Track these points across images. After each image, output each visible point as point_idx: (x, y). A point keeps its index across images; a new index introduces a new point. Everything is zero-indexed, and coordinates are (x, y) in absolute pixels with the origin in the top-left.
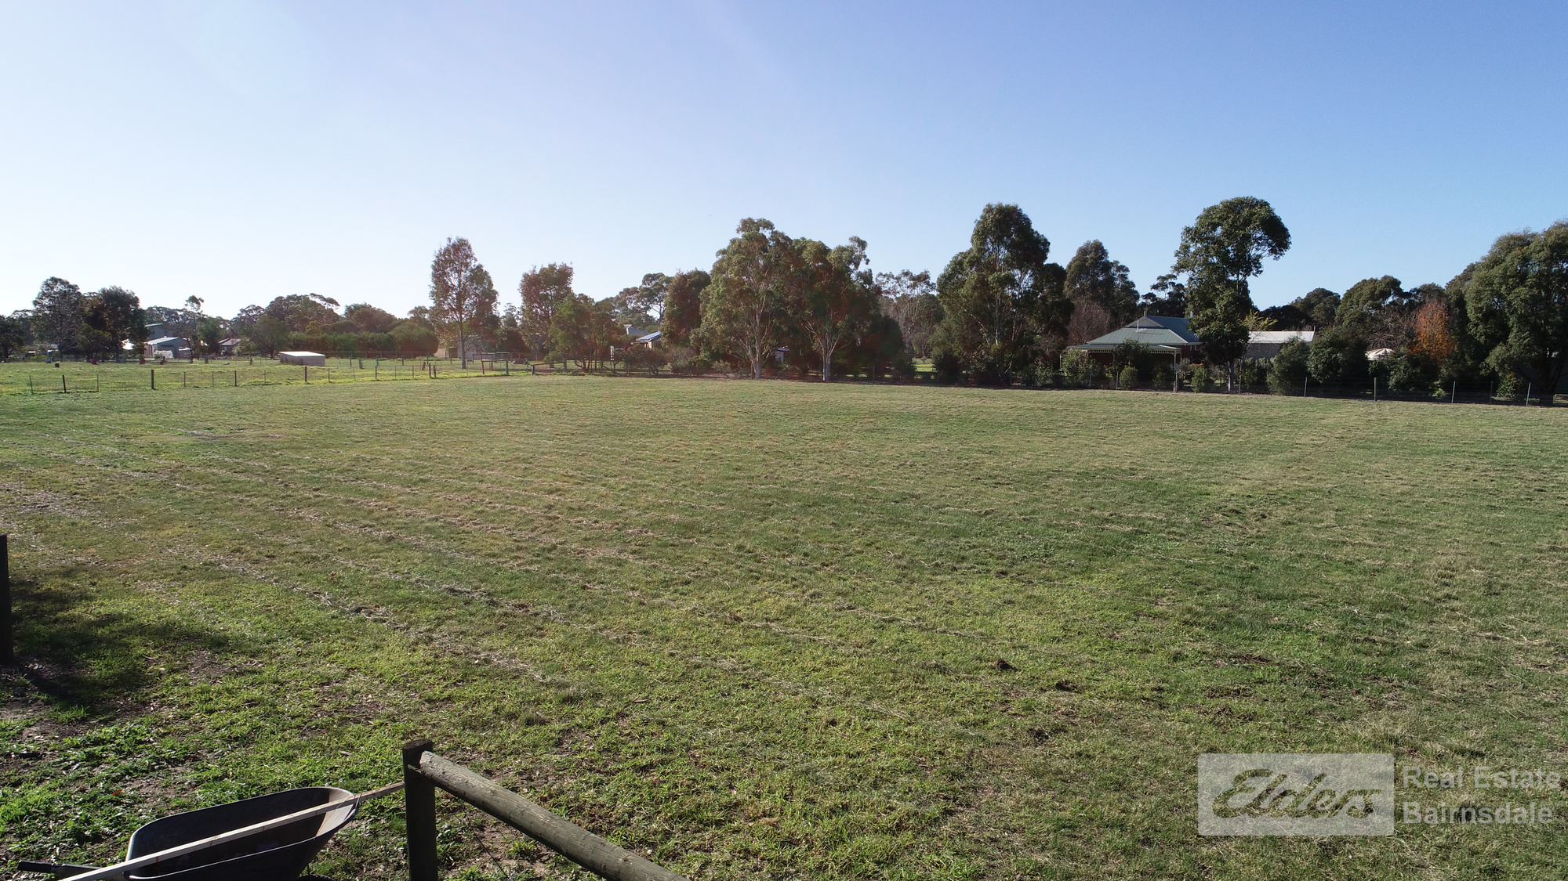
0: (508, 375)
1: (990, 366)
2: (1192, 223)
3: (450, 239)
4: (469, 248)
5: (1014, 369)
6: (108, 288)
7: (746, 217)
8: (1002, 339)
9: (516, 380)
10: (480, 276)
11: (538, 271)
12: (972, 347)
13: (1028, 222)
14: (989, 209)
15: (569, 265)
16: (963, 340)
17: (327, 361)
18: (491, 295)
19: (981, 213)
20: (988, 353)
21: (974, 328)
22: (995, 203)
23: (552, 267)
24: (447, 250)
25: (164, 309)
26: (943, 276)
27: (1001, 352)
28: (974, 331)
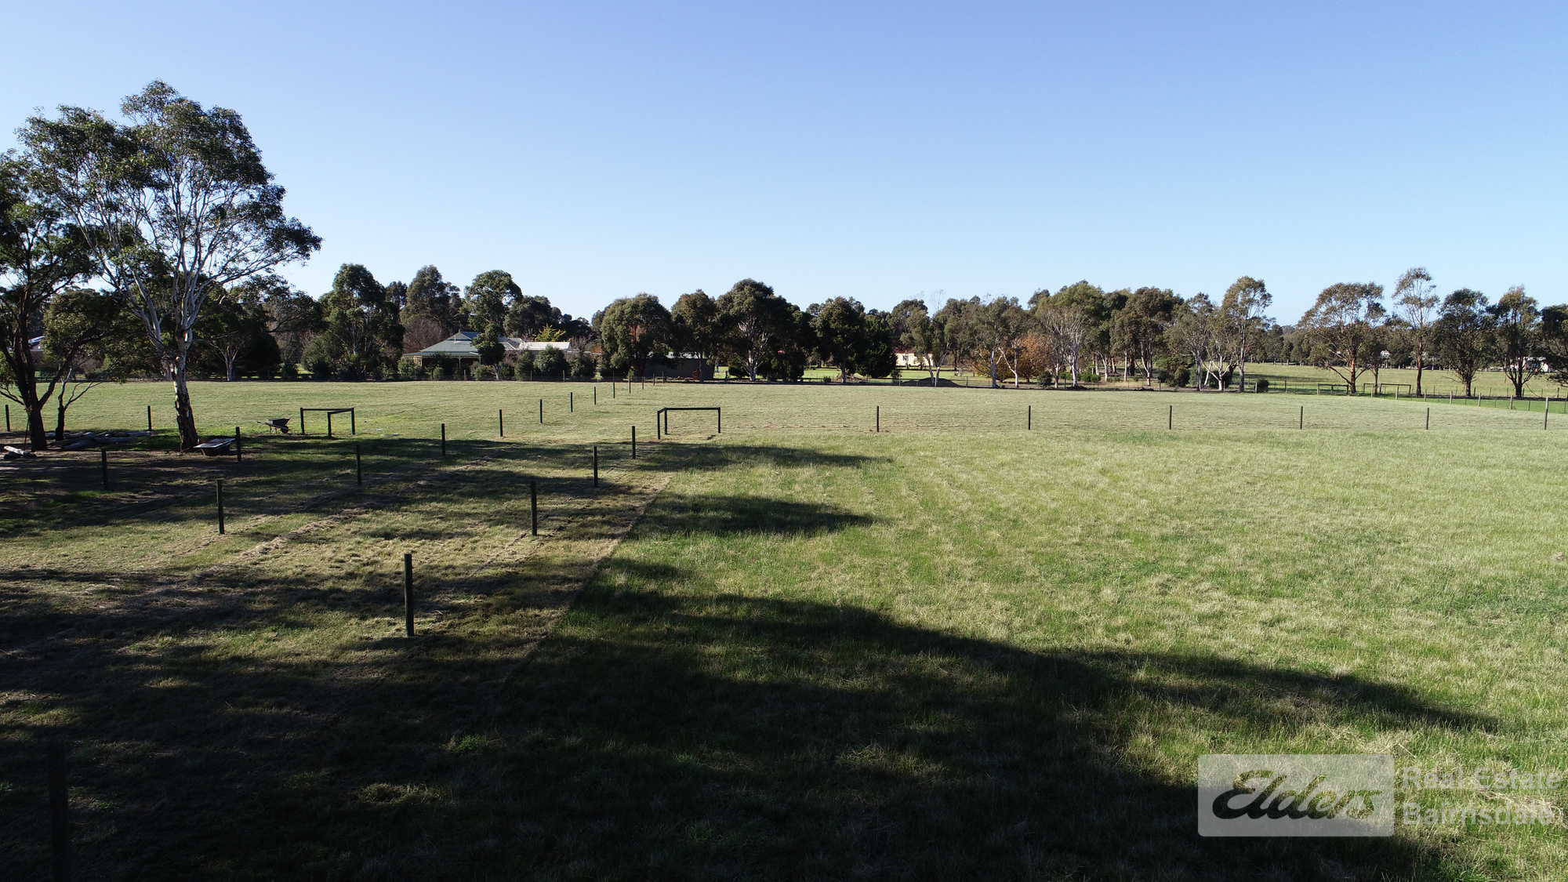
1: (351, 368)
5: (367, 370)
8: (358, 351)
12: (337, 356)
16: (330, 351)
20: (349, 360)
21: (338, 343)
27: (358, 359)
28: (338, 345)
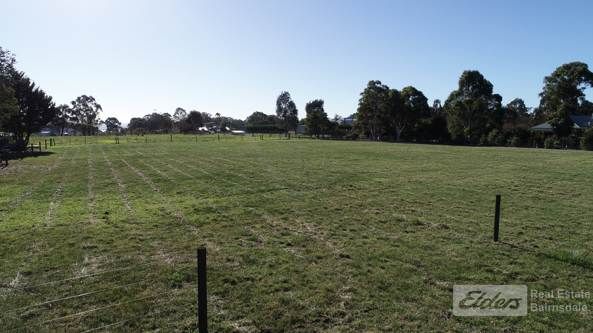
0: (289, 139)
2: (549, 75)
3: (282, 92)
4: (289, 95)
6: (192, 110)
7: (371, 80)
9: (291, 140)
10: (292, 105)
11: (311, 102)
13: (482, 77)
14: (465, 73)
15: (322, 100)
17: (246, 134)
18: (295, 112)
19: (462, 74)
22: (467, 70)
23: (316, 101)
24: (281, 96)
25: (224, 117)
26: (447, 100)
